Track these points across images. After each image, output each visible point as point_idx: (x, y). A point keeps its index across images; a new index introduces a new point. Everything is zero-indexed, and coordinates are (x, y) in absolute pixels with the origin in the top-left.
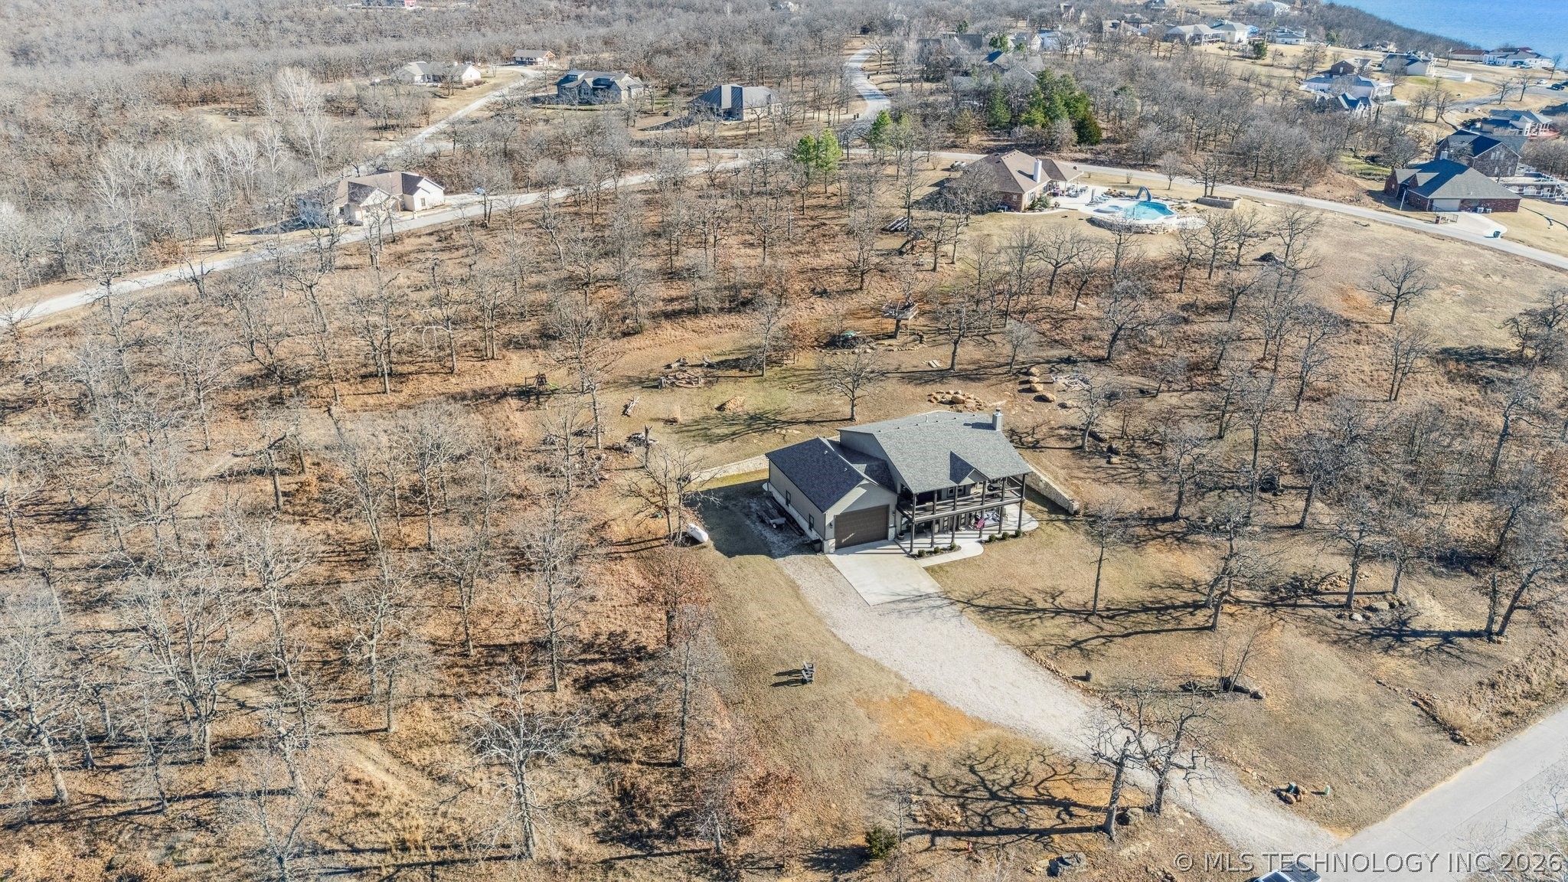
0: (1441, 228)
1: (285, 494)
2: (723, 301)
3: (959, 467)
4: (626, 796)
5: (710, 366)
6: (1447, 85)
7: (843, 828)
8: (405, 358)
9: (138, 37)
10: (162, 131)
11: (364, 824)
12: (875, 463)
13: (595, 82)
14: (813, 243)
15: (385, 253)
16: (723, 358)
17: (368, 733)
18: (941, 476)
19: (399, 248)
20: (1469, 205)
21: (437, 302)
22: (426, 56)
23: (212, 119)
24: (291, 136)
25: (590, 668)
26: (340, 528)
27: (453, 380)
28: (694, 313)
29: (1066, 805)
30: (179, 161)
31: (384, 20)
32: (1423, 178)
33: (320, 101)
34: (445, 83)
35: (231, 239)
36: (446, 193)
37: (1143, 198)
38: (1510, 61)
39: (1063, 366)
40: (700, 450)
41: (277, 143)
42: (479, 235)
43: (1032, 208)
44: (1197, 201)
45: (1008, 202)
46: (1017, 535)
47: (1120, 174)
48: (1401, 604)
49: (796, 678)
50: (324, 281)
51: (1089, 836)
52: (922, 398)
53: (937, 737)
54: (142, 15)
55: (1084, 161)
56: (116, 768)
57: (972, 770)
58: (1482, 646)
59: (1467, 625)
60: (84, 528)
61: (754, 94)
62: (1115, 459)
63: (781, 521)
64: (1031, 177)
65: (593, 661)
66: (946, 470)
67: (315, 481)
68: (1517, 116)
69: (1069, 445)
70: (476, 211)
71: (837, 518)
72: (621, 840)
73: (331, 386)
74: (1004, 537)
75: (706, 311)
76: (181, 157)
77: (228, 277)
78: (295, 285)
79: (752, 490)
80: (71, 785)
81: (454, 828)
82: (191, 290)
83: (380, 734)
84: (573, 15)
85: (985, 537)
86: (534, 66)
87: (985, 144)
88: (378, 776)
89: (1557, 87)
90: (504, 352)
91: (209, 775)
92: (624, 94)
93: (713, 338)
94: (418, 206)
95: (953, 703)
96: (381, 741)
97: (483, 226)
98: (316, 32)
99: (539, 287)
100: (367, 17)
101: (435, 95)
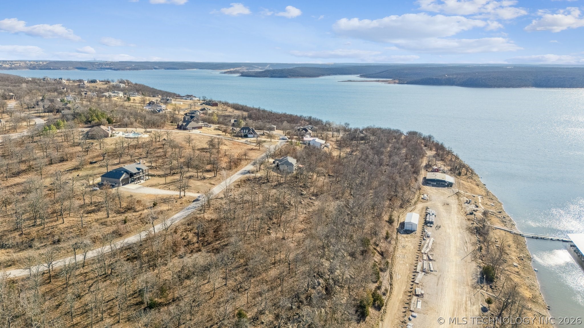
0: (190, 132)
3: (138, 169)
6: (177, 105)
12: (125, 171)
16: (69, 169)
18: (136, 170)
20: (194, 128)
32: (184, 124)
38: (190, 99)
43: (111, 136)
44: (145, 132)
45: (106, 136)
47: (125, 129)
48: (204, 176)
51: (178, 199)
55: (114, 127)
59: (212, 176)
64: (108, 130)
68: (195, 111)
71: (122, 180)
74: (147, 180)
85: (144, 180)
89: (201, 104)
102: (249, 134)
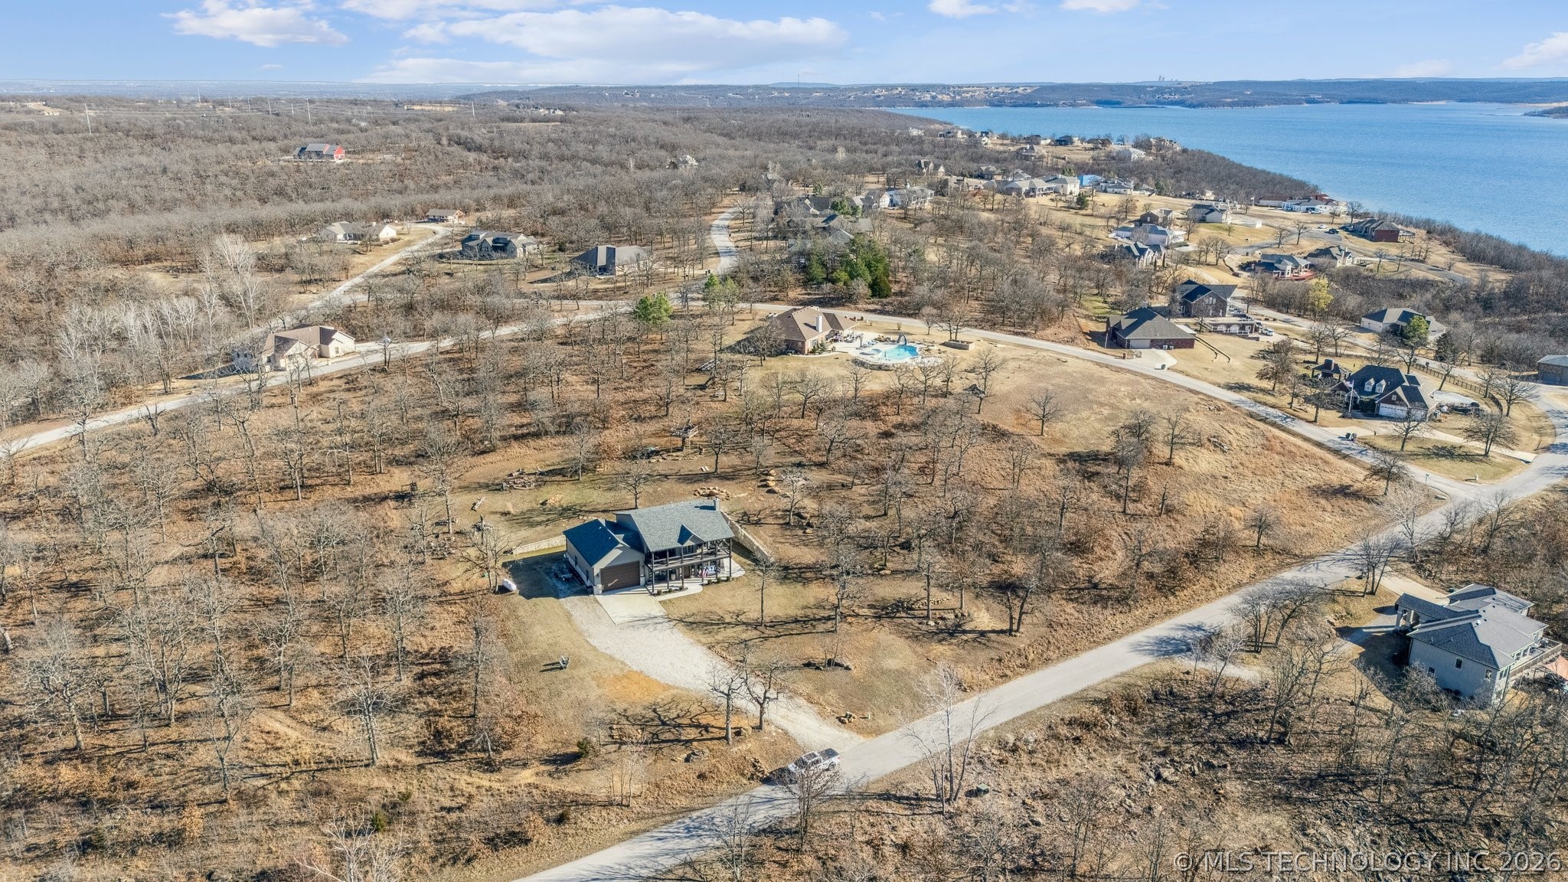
0: (1132, 363)
1: (222, 570)
2: (560, 426)
3: (684, 534)
4: (438, 734)
5: (541, 474)
6: (1239, 231)
7: (566, 743)
8: (314, 474)
9: (80, 191)
10: (112, 289)
11: (272, 753)
12: (630, 534)
13: (494, 241)
14: (640, 380)
15: (302, 394)
16: (552, 468)
17: (275, 707)
18: (672, 540)
19: (314, 389)
20: (1157, 344)
21: (340, 432)
22: (348, 216)
23: (156, 278)
24: (226, 290)
25: (425, 668)
26: (261, 590)
27: (349, 489)
28: (537, 435)
29: (706, 728)
30: (130, 318)
31: (314, 173)
32: (1126, 323)
33: (252, 261)
34: (364, 241)
35: (176, 383)
36: (357, 341)
37: (902, 343)
38: (1303, 208)
39: (795, 469)
40: (525, 533)
41: (215, 300)
42: (378, 378)
43: (813, 352)
44: (944, 344)
45: (793, 347)
46: (728, 580)
47: (891, 322)
48: (963, 615)
49: (556, 667)
50: (254, 417)
51: (715, 742)
52: (690, 493)
53: (638, 695)
54: (84, 170)
55: (874, 311)
56: (113, 731)
57: (655, 711)
58: (1003, 638)
59: (998, 627)
60: (76, 596)
61: (625, 253)
62: (809, 531)
63: (569, 575)
64: (814, 328)
65: (428, 664)
66: (677, 536)
67: (244, 560)
68: (1280, 259)
69: (781, 521)
70: (378, 358)
71: (602, 571)
72: (430, 755)
73: (257, 495)
74: (719, 581)
75: (546, 433)
76: (131, 315)
77: (176, 416)
78: (231, 421)
79: (556, 558)
80: (87, 740)
81: (329, 753)
82: (147, 427)
83: (286, 708)
84: (491, 166)
85: (706, 582)
86: (445, 223)
87: (801, 297)
88: (281, 729)
89: (1332, 231)
90: (390, 468)
91: (173, 732)
92: (519, 251)
93: (548, 454)
94: (332, 353)
95: (654, 676)
96: (285, 711)
97: (383, 370)
98: (249, 187)
99: (419, 419)
100: (298, 171)
101: (355, 252)
102: (1389, 401)
